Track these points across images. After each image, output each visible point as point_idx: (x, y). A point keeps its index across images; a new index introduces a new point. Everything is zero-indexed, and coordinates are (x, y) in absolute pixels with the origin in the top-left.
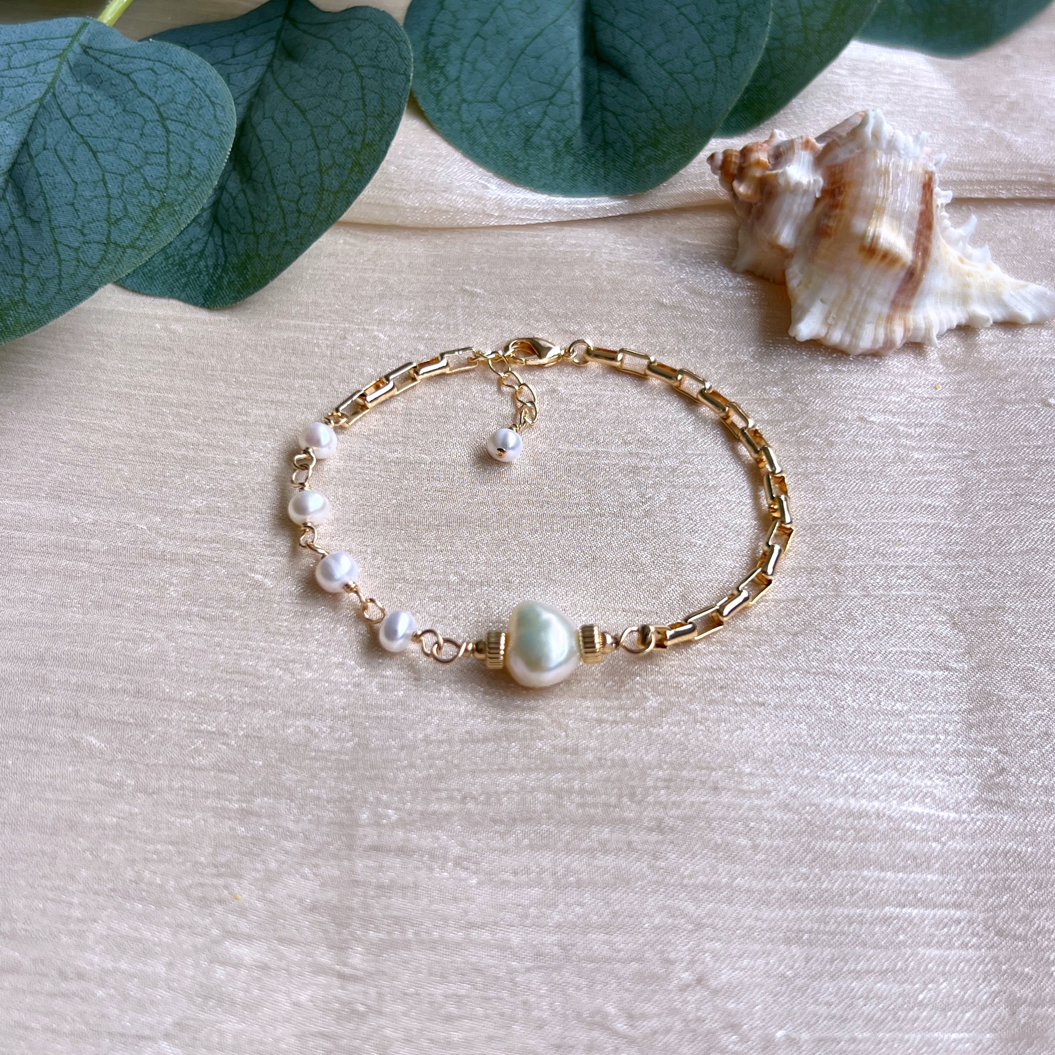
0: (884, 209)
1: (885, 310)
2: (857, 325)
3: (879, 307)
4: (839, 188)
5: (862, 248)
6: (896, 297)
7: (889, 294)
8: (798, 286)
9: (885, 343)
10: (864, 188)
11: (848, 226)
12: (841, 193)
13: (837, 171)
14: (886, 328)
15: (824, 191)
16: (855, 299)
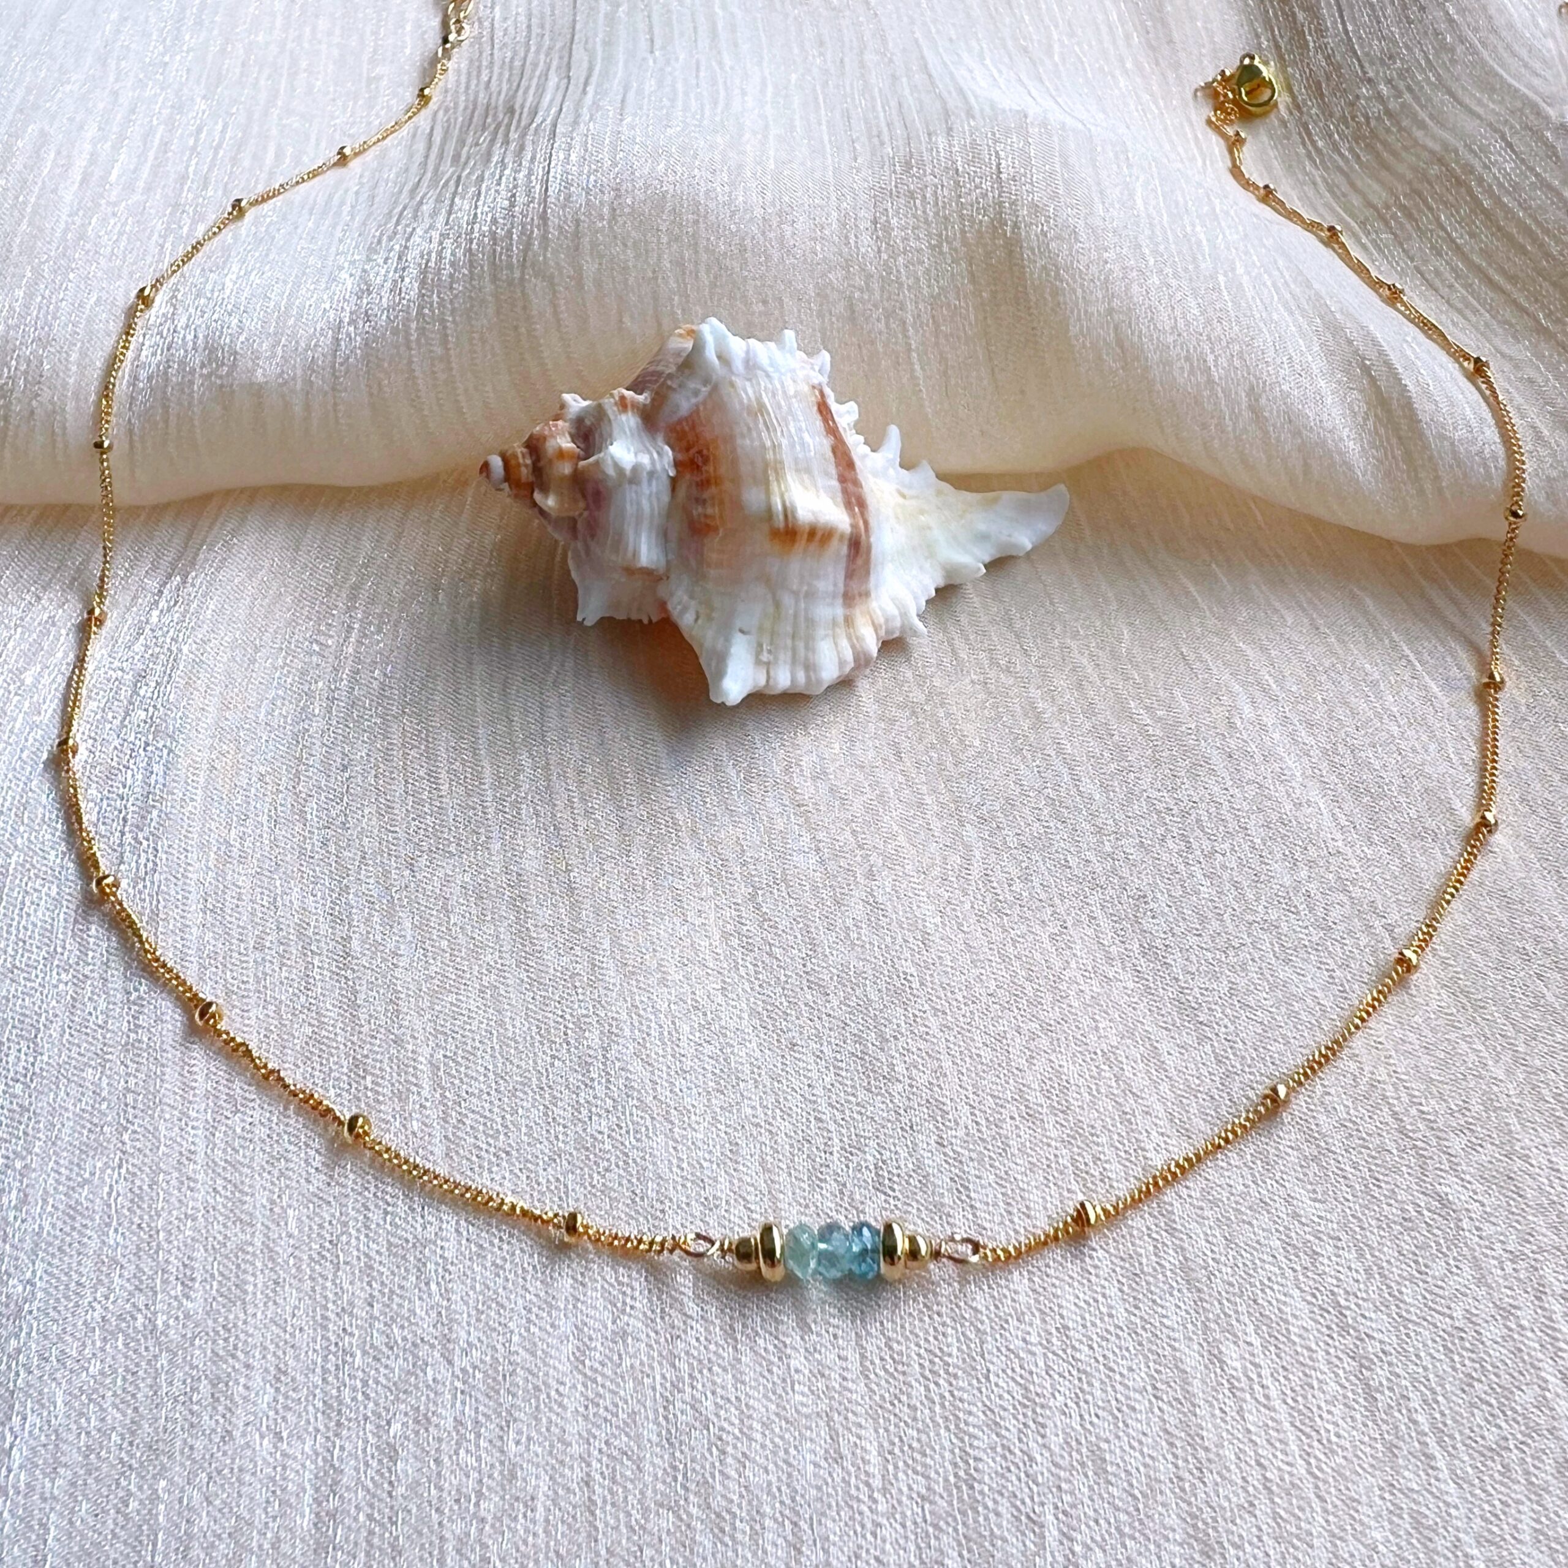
0: (782, 462)
1: (839, 611)
2: (807, 648)
3: (828, 611)
4: (700, 452)
5: (775, 534)
6: (846, 585)
7: (835, 585)
8: (696, 620)
9: (856, 659)
10: (739, 441)
11: (738, 505)
12: (706, 460)
13: (687, 428)
14: (849, 638)
15: (677, 464)
16: (791, 612)
